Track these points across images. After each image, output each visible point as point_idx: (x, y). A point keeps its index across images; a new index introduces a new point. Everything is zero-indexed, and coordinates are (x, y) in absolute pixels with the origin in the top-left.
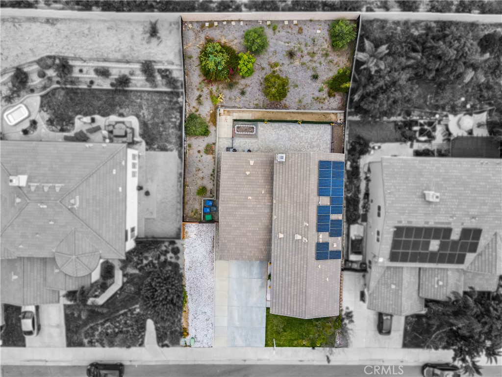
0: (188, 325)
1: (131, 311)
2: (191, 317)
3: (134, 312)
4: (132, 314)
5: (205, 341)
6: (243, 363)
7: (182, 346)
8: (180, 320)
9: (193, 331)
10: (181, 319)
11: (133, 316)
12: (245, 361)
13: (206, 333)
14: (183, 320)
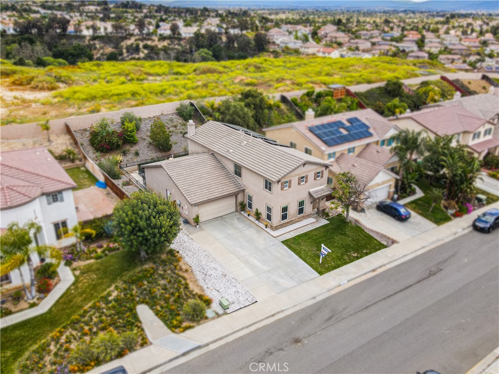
0: (203, 290)
1: (105, 299)
2: (199, 276)
3: (110, 298)
4: (108, 302)
5: (241, 299)
6: (313, 302)
7: (213, 318)
8: (186, 287)
9: (215, 293)
10: (187, 284)
11: (110, 305)
12: (314, 298)
13: (234, 289)
14: (191, 286)
